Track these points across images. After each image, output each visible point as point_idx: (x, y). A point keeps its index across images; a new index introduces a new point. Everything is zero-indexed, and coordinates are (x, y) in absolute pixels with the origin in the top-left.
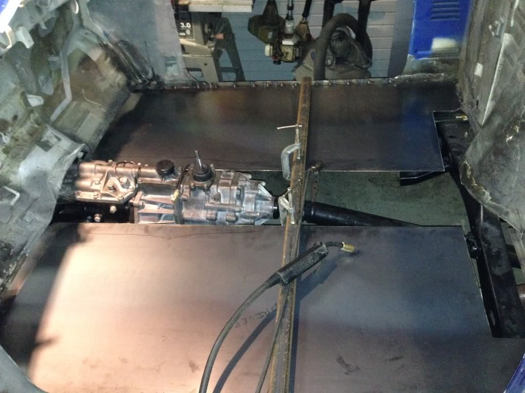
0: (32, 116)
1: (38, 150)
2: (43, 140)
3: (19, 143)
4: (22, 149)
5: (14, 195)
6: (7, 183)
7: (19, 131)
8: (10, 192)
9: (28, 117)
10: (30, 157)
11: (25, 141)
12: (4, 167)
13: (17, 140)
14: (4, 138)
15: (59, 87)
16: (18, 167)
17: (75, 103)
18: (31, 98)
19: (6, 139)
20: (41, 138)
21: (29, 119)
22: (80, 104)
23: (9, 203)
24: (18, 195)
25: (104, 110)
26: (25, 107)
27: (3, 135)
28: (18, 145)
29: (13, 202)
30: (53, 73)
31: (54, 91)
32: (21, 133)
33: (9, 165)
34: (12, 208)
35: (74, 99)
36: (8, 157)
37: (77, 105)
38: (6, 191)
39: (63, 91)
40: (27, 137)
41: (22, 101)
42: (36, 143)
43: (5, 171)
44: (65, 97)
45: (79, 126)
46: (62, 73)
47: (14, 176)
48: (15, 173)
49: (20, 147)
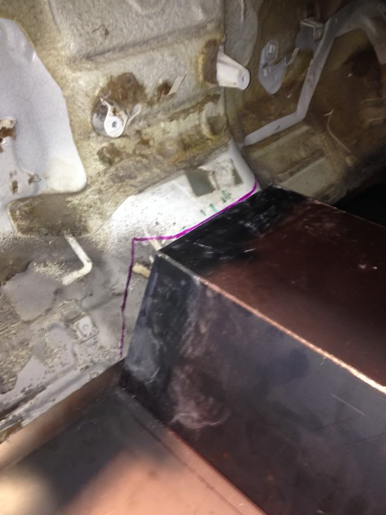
0: (209, 106)
1: (181, 184)
2: (203, 168)
3: (147, 152)
4: (147, 168)
5: (79, 264)
6: (79, 230)
7: (162, 125)
8: (74, 253)
9: (199, 106)
10: (153, 193)
11: (162, 152)
12: (88, 192)
13: (145, 143)
14: (110, 118)
15: (293, 87)
16: (117, 204)
17: (305, 128)
18: (225, 63)
19: (114, 124)
20: (202, 163)
21: (201, 110)
22: (313, 134)
23: (61, 276)
24: (88, 267)
25: (349, 161)
26: (201, 78)
27: (110, 112)
28: (143, 156)
29: (69, 278)
30: (296, 50)
31: (281, 89)
32: (165, 132)
33: (100, 191)
34: (60, 292)
35: (306, 121)
36: (105, 172)
37: (307, 132)
38: (68, 246)
39: (296, 99)
40: (171, 147)
41: (200, 60)
42: (185, 169)
43: (86, 201)
44: (294, 111)
45: (292, 174)
46: (312, 62)
47: (99, 222)
48: (104, 216)
49: (145, 161)
